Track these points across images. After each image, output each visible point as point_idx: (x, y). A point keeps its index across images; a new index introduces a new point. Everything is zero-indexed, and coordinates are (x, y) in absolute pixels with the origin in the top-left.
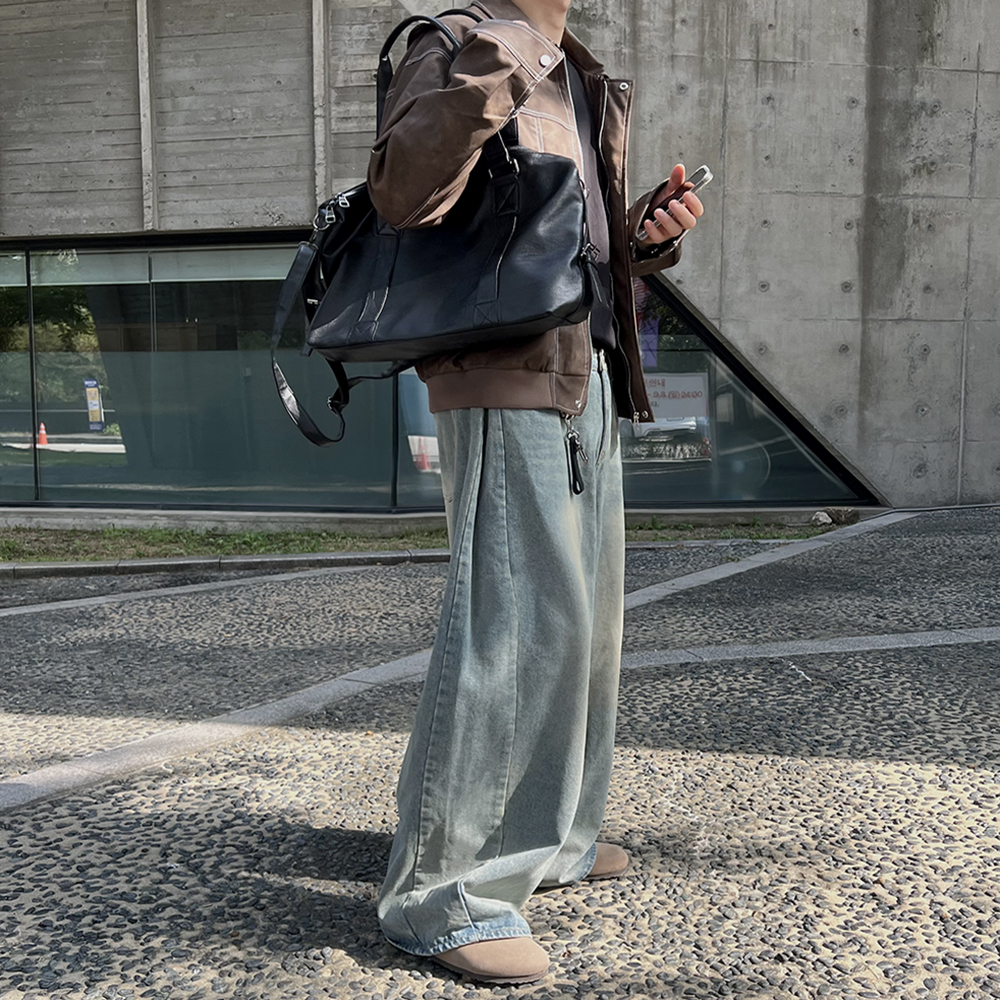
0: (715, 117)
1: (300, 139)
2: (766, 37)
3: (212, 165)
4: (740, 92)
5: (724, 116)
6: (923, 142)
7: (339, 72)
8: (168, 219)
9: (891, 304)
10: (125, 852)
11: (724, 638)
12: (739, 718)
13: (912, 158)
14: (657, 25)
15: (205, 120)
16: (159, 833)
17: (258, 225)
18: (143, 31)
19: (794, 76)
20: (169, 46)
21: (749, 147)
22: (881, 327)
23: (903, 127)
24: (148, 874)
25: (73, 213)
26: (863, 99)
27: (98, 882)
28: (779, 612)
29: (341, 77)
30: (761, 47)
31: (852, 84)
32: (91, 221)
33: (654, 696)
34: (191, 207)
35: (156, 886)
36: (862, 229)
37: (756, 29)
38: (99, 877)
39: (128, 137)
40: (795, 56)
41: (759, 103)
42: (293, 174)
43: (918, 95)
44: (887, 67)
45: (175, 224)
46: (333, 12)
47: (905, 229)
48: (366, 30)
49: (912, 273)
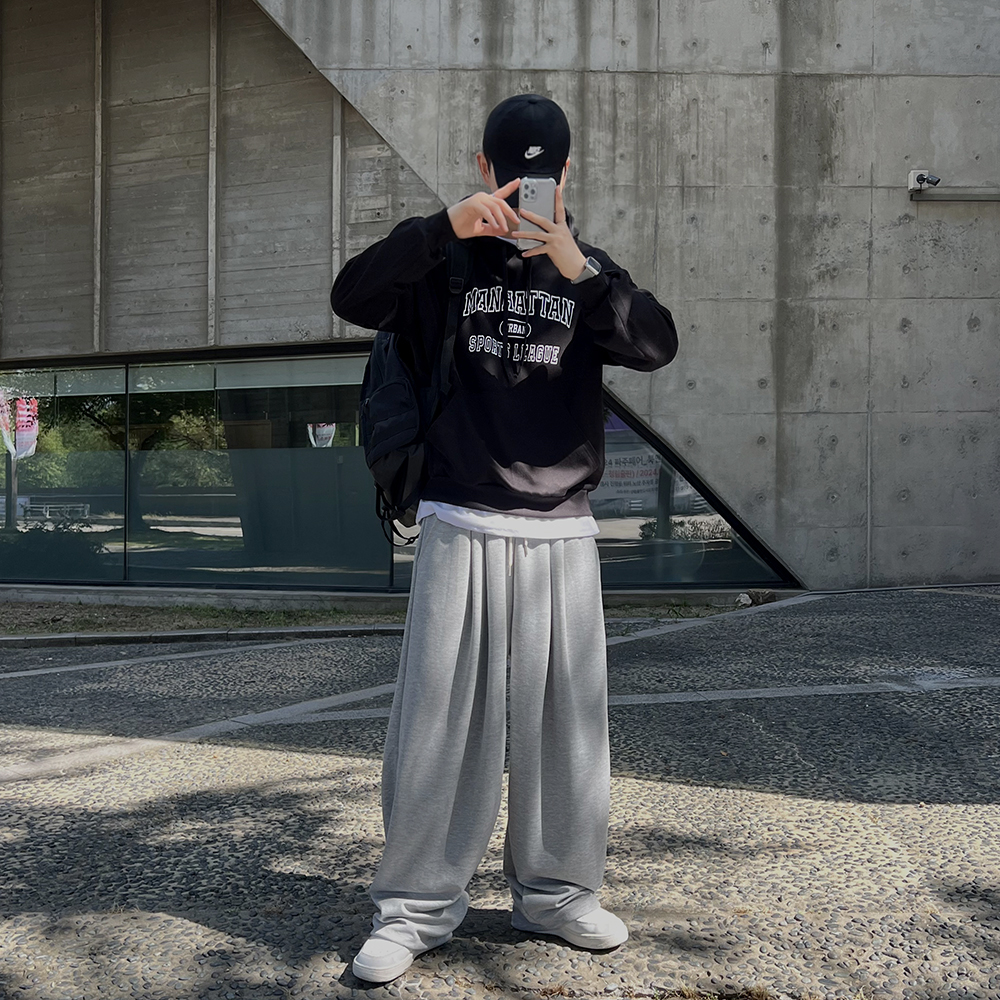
0: (648, 236)
1: (323, 267)
3: (259, 290)
4: (668, 214)
5: (656, 236)
6: (825, 251)
7: (353, 211)
8: (228, 336)
9: (802, 397)
13: (816, 266)
14: (601, 161)
15: (255, 253)
17: (291, 340)
18: (212, 183)
19: (714, 198)
20: (230, 193)
21: (677, 261)
22: (793, 419)
23: (808, 239)
25: (158, 333)
26: (772, 215)
29: (353, 215)
30: (685, 175)
31: (763, 203)
32: (172, 338)
34: (244, 325)
36: (774, 331)
37: (681, 160)
39: (200, 268)
40: (714, 181)
41: (685, 222)
42: (317, 296)
43: (820, 210)
44: (792, 187)
45: (230, 340)
46: (349, 162)
47: (812, 329)
48: (372, 177)
49: (820, 370)
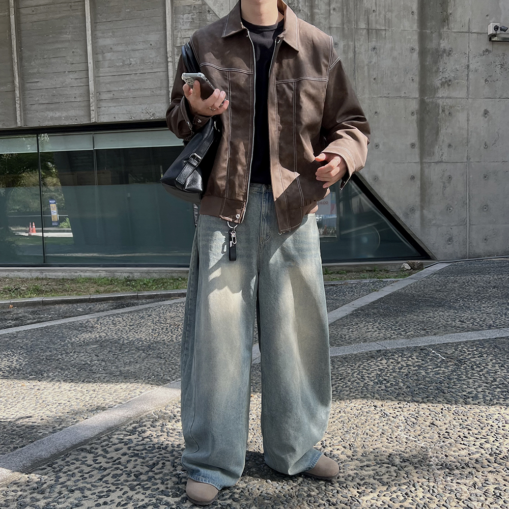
0: (350, 58)
2: (372, 16)
3: (121, 88)
4: (361, 45)
5: (355, 58)
6: (445, 70)
7: (178, 39)
8: (103, 116)
9: (433, 154)
10: (154, 465)
11: (392, 336)
12: (420, 382)
13: (440, 78)
14: (322, 11)
15: (118, 65)
16: (167, 453)
17: (143, 119)
18: (88, 20)
19: (385, 36)
20: (100, 27)
21: (366, 74)
22: (429, 166)
23: (436, 62)
24: (171, 478)
25: (58, 114)
26: (417, 48)
27: (147, 484)
28: (411, 320)
29: (179, 41)
30: (370, 22)
31: (412, 41)
32: (67, 118)
33: (371, 370)
34: (112, 110)
35: (177, 486)
36: (418, 116)
37: (367, 12)
38: (147, 480)
39: (83, 74)
40: (385, 26)
41: (370, 51)
42: (158, 92)
43: (442, 46)
44: (428, 31)
45: (105, 119)
46: (175, 7)
47: (438, 114)
48: (190, 17)
49: (442, 138)
